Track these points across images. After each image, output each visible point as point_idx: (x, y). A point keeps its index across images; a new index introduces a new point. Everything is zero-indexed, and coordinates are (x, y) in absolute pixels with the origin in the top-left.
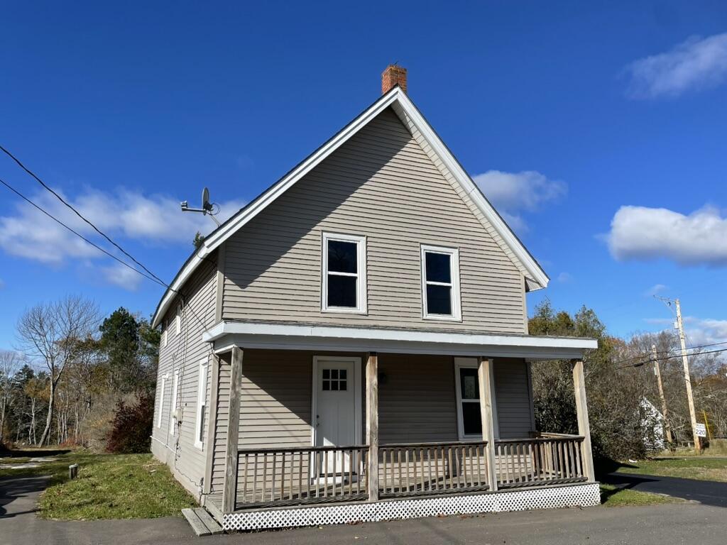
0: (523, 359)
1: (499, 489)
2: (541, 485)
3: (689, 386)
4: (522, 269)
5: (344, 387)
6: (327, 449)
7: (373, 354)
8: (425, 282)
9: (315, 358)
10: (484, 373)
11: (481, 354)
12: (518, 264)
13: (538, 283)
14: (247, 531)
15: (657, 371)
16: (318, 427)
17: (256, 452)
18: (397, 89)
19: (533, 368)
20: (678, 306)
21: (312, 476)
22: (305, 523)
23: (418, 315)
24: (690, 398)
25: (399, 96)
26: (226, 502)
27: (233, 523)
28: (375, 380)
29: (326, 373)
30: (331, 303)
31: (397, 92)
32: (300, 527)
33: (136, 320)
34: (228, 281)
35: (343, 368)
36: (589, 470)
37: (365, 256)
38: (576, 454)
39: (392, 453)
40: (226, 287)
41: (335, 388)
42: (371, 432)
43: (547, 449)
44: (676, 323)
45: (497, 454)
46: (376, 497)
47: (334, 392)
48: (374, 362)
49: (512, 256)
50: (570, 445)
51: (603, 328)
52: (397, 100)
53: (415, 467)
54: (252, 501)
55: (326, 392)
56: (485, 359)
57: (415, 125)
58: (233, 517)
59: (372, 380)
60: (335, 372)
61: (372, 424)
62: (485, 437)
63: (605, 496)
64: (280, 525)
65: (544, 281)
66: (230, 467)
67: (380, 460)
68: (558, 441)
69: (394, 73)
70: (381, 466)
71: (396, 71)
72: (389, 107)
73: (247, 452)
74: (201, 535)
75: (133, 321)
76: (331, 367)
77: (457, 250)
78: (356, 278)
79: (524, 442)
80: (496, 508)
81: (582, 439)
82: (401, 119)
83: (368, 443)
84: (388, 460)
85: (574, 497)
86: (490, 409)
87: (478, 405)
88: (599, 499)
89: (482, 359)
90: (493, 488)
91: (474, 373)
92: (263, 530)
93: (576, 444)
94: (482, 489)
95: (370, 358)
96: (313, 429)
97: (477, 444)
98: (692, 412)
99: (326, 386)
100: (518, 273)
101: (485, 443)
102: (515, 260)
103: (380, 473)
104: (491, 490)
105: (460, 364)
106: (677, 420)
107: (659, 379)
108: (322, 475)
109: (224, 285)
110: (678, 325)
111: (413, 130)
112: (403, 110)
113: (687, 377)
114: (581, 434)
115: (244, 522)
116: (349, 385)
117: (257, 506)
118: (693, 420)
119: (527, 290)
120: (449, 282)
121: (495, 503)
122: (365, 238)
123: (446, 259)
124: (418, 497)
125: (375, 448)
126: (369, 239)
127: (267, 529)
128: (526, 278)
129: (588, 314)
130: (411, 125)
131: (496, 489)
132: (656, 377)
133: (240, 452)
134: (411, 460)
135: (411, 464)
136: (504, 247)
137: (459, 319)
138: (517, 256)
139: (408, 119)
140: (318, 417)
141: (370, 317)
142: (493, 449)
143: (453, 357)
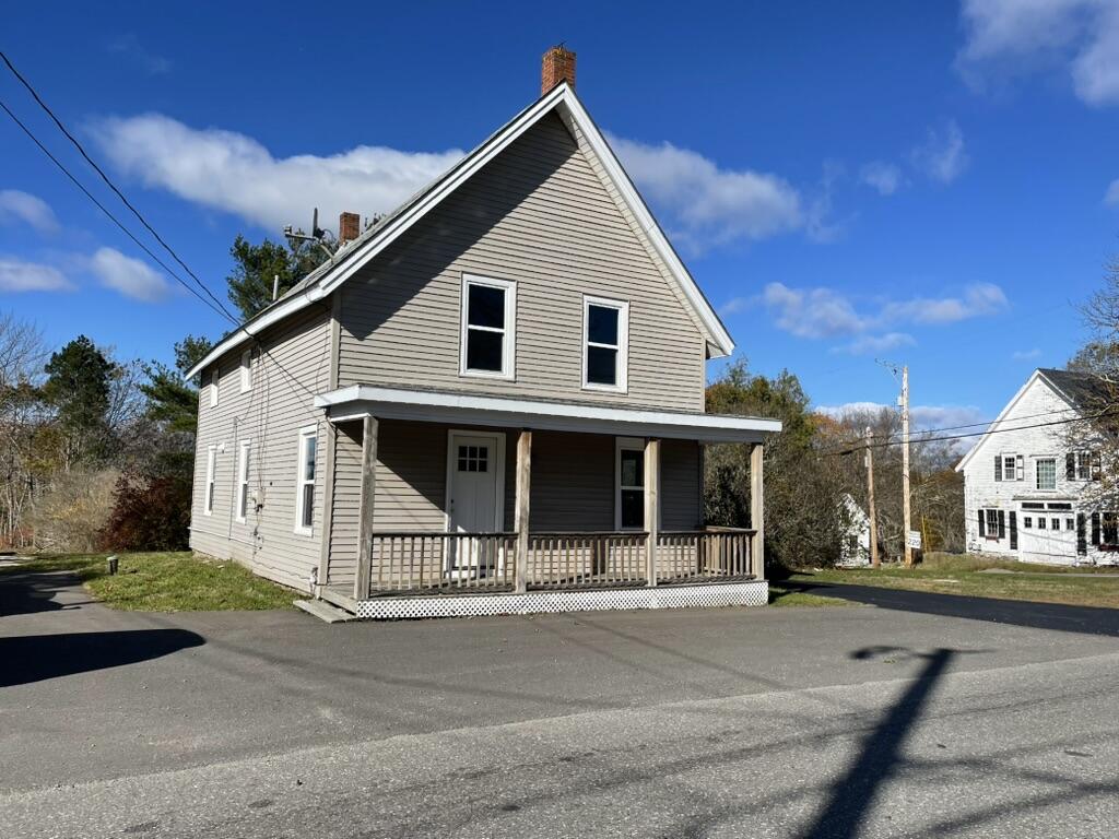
0: (696, 442)
1: (658, 584)
2: (705, 582)
3: (906, 482)
4: (703, 330)
5: (483, 467)
6: (462, 536)
7: (526, 430)
8: (586, 343)
9: (451, 432)
10: (651, 455)
11: (648, 433)
12: (700, 325)
13: (722, 350)
14: (382, 619)
15: (868, 462)
16: (452, 513)
17: (393, 536)
18: (564, 86)
19: (707, 453)
20: (905, 375)
21: (445, 569)
22: (446, 614)
23: (575, 384)
24: (907, 497)
25: (566, 95)
26: (360, 589)
27: (367, 611)
28: (528, 460)
29: (462, 451)
30: (471, 365)
31: (563, 91)
32: (441, 617)
33: (106, 358)
34: (345, 332)
35: (483, 445)
36: (758, 568)
37: (514, 307)
38: (745, 550)
39: (543, 542)
40: (343, 340)
41: (473, 468)
42: (521, 518)
43: (715, 544)
44: (900, 398)
45: (658, 544)
46: (523, 588)
47: (472, 473)
48: (527, 439)
49: (692, 313)
50: (741, 539)
51: (807, 402)
52: (563, 101)
53: (568, 556)
54: (389, 589)
55: (462, 473)
56: (653, 439)
57: (584, 135)
58: (368, 604)
59: (523, 460)
60: (473, 451)
61: (522, 510)
62: (647, 528)
63: (772, 598)
64: (419, 615)
65: (729, 347)
66: (364, 551)
67: (530, 547)
68: (728, 534)
69: (557, 58)
70: (531, 553)
71: (562, 57)
72: (553, 110)
73: (382, 536)
74: (333, 622)
75: (101, 360)
76: (469, 443)
77: (627, 304)
78: (502, 334)
79: (689, 535)
80: (654, 605)
81: (755, 533)
82: (566, 124)
83: (517, 530)
84: (539, 548)
85: (738, 595)
86: (655, 497)
87: (642, 492)
88: (766, 598)
89: (648, 439)
90: (652, 583)
91: (639, 457)
92: (400, 619)
93: (747, 539)
94: (640, 584)
95: (523, 434)
96: (447, 515)
97: (637, 536)
98: (907, 517)
99: (462, 466)
100: (697, 335)
101: (647, 534)
102: (696, 319)
103: (527, 561)
104: (649, 585)
105: (621, 445)
106: (892, 528)
107: (870, 472)
108: (455, 568)
109: (341, 337)
110: (902, 401)
111: (581, 142)
112: (570, 114)
113: (906, 472)
114: (754, 528)
115: (380, 610)
116: (490, 466)
117: (393, 594)
118: (907, 526)
119: (708, 357)
120: (615, 343)
121: (653, 599)
122: (514, 284)
123: (613, 314)
124: (569, 590)
125: (525, 536)
126: (520, 285)
127: (405, 618)
128: (707, 342)
129: (789, 381)
130: (578, 134)
131: (655, 585)
132: (867, 469)
133: (375, 535)
134: (564, 547)
135: (564, 552)
136: (685, 303)
137: (624, 390)
138: (699, 315)
139: (575, 127)
140: (452, 501)
141: (517, 385)
142: (655, 541)
143: (615, 436)
